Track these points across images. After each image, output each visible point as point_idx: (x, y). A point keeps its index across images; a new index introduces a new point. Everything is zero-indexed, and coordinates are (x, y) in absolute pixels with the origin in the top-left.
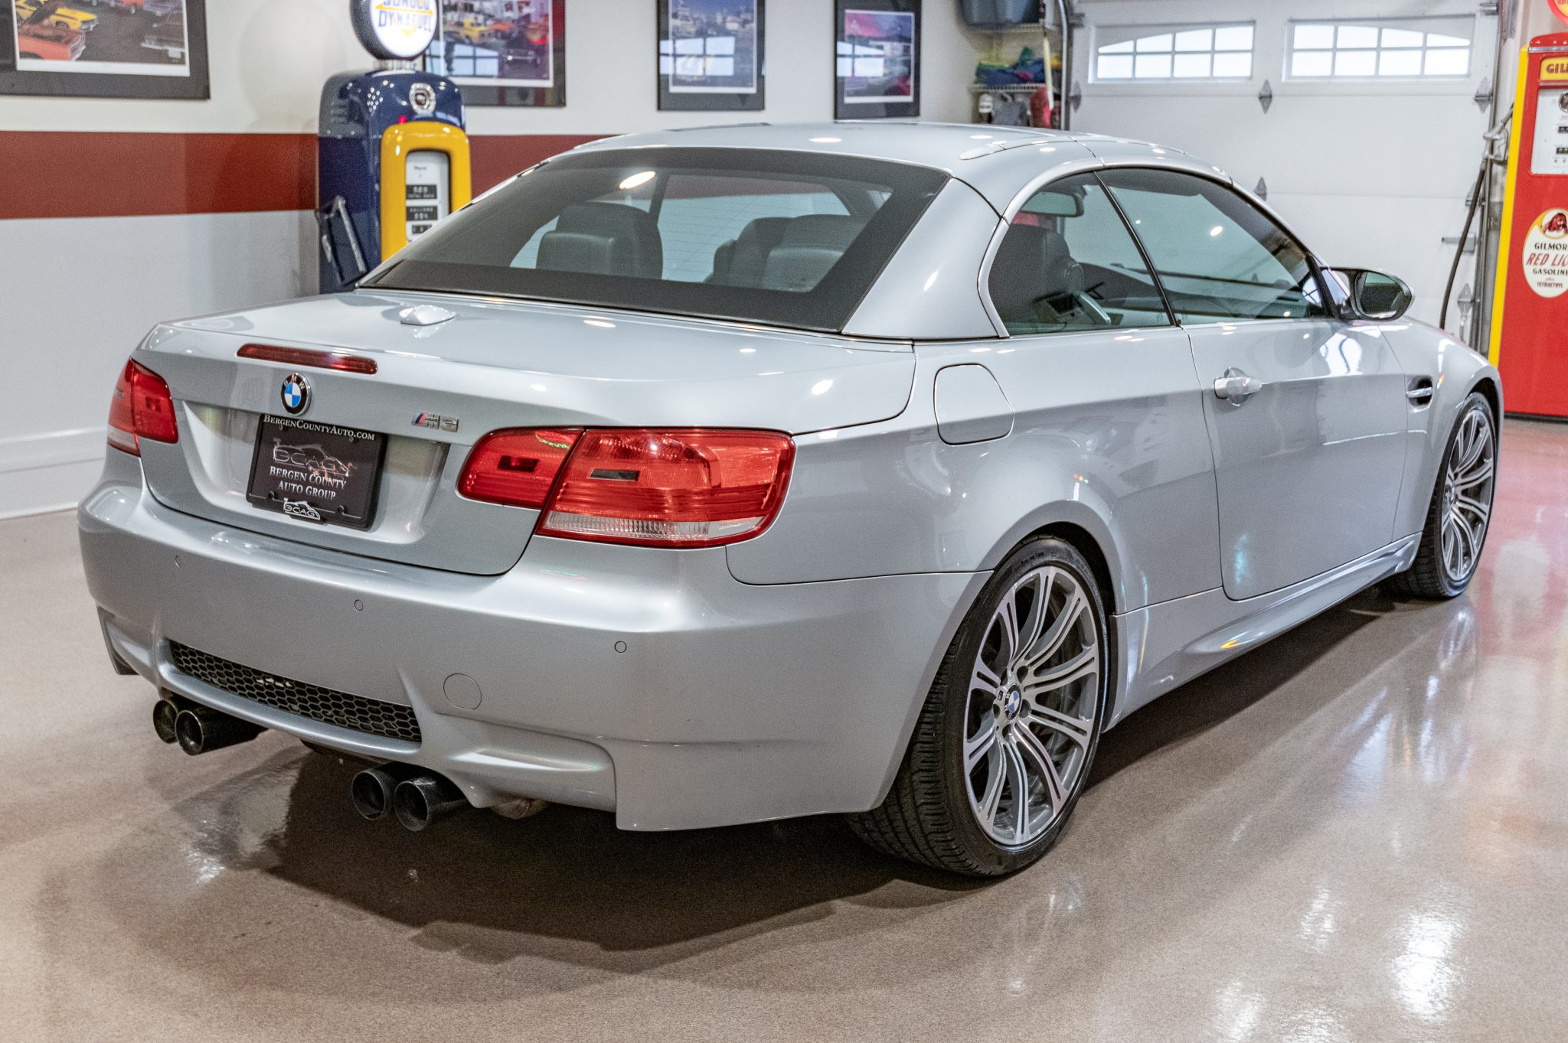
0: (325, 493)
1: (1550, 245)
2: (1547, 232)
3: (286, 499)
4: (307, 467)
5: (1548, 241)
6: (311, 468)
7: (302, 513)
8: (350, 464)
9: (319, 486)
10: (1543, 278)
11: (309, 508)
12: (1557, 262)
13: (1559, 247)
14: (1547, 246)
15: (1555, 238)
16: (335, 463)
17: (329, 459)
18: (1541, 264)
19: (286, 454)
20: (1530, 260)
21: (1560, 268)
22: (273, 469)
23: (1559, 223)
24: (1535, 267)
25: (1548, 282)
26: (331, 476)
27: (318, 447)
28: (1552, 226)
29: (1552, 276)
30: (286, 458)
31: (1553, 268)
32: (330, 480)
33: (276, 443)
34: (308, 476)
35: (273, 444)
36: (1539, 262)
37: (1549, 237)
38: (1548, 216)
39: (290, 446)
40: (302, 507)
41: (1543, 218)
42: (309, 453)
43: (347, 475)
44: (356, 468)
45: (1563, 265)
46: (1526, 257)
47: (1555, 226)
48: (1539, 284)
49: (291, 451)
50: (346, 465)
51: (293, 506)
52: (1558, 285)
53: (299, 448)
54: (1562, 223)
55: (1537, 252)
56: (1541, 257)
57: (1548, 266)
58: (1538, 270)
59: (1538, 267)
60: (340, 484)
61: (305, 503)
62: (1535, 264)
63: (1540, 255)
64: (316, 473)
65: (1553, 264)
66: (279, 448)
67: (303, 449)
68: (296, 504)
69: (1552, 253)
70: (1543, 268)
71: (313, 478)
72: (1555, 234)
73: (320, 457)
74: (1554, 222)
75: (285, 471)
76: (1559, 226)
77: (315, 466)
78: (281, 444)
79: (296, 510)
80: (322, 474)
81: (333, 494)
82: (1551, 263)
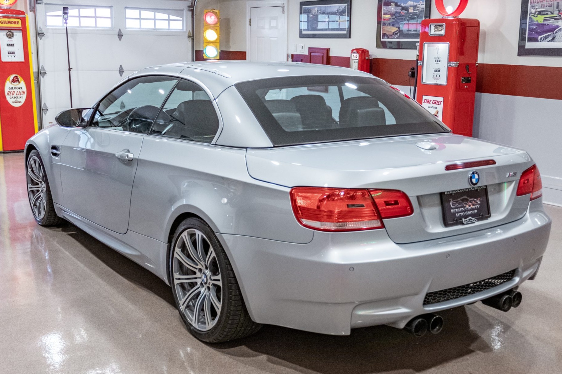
0: (473, 212)
1: (14, 88)
2: (12, 83)
3: (463, 219)
4: (464, 205)
5: (13, 86)
6: (465, 205)
7: (471, 221)
8: (479, 199)
9: (470, 210)
10: (14, 100)
11: (473, 219)
12: (18, 94)
13: (17, 88)
14: (13, 88)
15: (15, 85)
16: (474, 200)
17: (471, 199)
18: (12, 95)
19: (455, 203)
20: (8, 93)
21: (19, 96)
22: (452, 211)
23: (16, 79)
24: (10, 96)
25: (16, 101)
26: (473, 205)
27: (465, 197)
28: (14, 81)
29: (17, 99)
30: (455, 205)
31: (17, 96)
32: (473, 207)
33: (451, 201)
34: (465, 208)
35: (450, 201)
36: (11, 94)
37: (13, 85)
38: (12, 77)
39: (456, 200)
40: (470, 219)
41: (10, 78)
42: (463, 200)
43: (479, 203)
44: (481, 199)
45: (20, 95)
46: (6, 93)
47: (15, 81)
48: (13, 102)
49: (457, 202)
50: (478, 199)
51: (467, 220)
52: (20, 102)
53: (459, 200)
54: (17, 79)
55: (10, 90)
56: (12, 92)
57: (15, 95)
58: (12, 97)
59: (11, 96)
60: (477, 207)
61: (470, 218)
62: (10, 95)
63: (11, 91)
64: (467, 206)
65: (17, 95)
66: (452, 202)
67: (461, 199)
68: (467, 219)
69: (16, 91)
70: (13, 96)
71: (467, 208)
72: (15, 83)
73: (467, 200)
74: (14, 80)
75: (456, 210)
76: (16, 81)
77: (466, 204)
78: (453, 200)
79: (468, 221)
80: (470, 206)
81: (476, 211)
82: (16, 94)
